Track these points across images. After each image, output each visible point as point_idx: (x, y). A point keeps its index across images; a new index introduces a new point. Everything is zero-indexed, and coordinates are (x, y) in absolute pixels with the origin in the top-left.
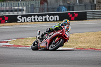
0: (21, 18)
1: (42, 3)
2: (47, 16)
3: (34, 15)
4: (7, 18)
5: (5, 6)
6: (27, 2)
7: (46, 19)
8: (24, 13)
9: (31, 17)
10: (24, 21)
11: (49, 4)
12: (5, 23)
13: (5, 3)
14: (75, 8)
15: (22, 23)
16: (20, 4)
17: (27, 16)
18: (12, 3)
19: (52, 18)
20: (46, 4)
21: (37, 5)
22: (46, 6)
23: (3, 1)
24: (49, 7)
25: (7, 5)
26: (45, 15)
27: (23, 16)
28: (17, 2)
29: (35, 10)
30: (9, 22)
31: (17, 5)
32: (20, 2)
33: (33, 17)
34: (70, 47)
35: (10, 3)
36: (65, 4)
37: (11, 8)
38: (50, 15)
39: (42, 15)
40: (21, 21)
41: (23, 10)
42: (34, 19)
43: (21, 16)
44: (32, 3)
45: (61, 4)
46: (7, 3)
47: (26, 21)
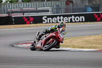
0: (46, 19)
1: (67, 4)
2: (73, 17)
3: (60, 16)
4: (32, 19)
5: (30, 6)
6: (53, 3)
7: (71, 19)
8: (50, 14)
9: (56, 17)
10: (50, 22)
11: (75, 5)
12: (30, 23)
13: (30, 4)
14: (100, 8)
15: (47, 24)
16: (45, 5)
17: (52, 17)
18: (38, 4)
19: (77, 19)
20: (71, 5)
21: (63, 5)
22: (71, 7)
23: (28, 2)
24: (74, 7)
25: (33, 5)
26: (71, 16)
27: (48, 17)
28: (43, 3)
29: (60, 11)
30: (34, 23)
31: (43, 5)
32: (45, 3)
33: (58, 18)
34: (96, 48)
35: (35, 4)
36: (91, 5)
37: (37, 8)
38: (75, 16)
39: (68, 16)
40: (46, 22)
41: (48, 11)
42: (60, 20)
43: (46, 17)
44: (58, 3)
45: (87, 4)
46: (33, 4)
47: (51, 22)
